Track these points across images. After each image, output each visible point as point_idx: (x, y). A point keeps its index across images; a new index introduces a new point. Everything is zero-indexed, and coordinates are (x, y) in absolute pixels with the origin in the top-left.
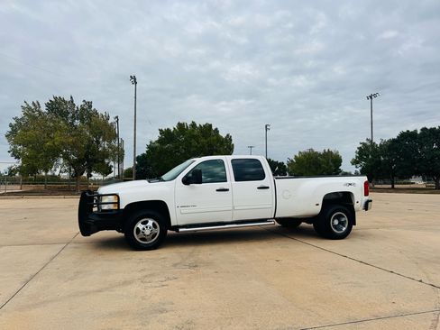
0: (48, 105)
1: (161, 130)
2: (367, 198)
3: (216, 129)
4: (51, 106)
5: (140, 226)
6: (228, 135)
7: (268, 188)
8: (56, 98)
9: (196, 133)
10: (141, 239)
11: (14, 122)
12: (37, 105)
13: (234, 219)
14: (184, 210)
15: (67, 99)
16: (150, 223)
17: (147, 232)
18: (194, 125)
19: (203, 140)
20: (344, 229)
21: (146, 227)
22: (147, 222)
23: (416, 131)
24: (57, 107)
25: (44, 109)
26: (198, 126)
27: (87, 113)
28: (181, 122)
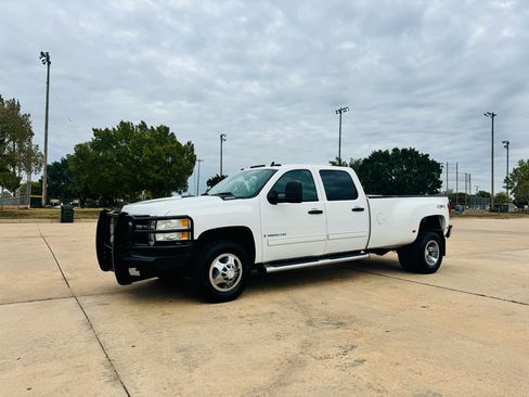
1: (95, 130)
3: (173, 134)
5: (217, 264)
6: (189, 143)
7: (362, 209)
9: (147, 137)
10: (219, 285)
14: (273, 240)
16: (231, 260)
18: (143, 126)
19: (157, 147)
20: (436, 260)
21: (225, 267)
23: (387, 151)
26: (149, 127)
28: (125, 121)
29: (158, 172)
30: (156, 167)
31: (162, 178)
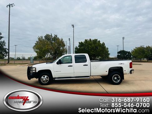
0: (45, 37)
1: (79, 43)
2: (131, 69)
3: (99, 41)
4: (46, 37)
5: (42, 77)
6: (103, 43)
7: (87, 65)
8: (47, 35)
10: (43, 82)
11: (36, 42)
12: (42, 37)
13: (75, 76)
14: (57, 73)
15: (50, 35)
16: (46, 77)
17: (44, 80)
18: (90, 40)
19: (93, 45)
20: (119, 81)
22: (44, 76)
24: (48, 37)
25: (44, 38)
26: (92, 40)
27: (56, 38)
28: (86, 39)
29: (93, 51)
30: (93, 50)
31: (94, 53)
